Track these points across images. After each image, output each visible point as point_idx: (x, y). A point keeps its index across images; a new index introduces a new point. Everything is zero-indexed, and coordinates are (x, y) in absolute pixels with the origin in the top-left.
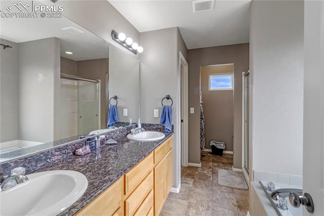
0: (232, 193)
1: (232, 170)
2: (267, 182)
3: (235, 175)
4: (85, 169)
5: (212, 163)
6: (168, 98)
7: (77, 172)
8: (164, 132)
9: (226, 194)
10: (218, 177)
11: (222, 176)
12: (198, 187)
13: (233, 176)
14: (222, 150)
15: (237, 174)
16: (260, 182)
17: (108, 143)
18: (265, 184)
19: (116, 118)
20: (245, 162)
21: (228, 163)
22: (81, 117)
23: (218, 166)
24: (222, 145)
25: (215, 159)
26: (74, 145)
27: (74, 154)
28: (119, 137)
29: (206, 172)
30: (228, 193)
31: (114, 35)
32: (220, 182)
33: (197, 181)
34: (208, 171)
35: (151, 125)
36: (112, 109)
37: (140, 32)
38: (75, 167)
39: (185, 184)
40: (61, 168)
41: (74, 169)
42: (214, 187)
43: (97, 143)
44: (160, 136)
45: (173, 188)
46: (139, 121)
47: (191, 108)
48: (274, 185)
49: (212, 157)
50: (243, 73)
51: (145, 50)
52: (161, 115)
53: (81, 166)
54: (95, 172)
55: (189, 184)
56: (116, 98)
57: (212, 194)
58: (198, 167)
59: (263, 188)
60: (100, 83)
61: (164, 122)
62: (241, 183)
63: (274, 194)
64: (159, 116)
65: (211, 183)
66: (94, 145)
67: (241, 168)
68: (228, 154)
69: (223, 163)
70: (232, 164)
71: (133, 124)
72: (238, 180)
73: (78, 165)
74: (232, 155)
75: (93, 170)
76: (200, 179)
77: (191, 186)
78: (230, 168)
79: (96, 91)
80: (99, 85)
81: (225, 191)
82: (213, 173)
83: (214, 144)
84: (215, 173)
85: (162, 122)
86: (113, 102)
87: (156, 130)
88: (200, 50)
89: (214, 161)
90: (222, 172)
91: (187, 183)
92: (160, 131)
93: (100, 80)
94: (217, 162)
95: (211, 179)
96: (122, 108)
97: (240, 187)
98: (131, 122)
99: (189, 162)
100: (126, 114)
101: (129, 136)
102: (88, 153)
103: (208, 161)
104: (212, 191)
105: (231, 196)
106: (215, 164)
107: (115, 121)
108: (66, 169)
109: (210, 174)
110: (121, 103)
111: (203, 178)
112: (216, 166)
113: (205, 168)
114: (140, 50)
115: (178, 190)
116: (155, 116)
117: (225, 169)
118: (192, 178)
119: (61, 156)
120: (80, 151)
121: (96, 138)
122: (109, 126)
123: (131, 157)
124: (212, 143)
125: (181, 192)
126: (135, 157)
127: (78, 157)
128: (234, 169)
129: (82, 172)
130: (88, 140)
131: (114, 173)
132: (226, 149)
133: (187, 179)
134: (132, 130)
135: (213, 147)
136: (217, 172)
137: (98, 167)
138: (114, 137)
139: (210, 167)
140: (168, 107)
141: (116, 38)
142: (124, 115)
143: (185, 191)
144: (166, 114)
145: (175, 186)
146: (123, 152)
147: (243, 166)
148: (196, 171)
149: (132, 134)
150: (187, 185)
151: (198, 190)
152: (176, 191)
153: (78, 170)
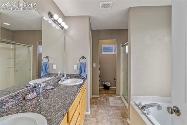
0: (118, 110)
1: (115, 97)
2: (138, 102)
3: (118, 100)
4: (38, 109)
5: (104, 94)
6: (83, 58)
7: (33, 113)
8: (81, 78)
9: (115, 111)
10: (109, 102)
11: (112, 101)
12: (100, 109)
13: (116, 100)
14: (109, 86)
15: (119, 99)
16: (134, 102)
17: (48, 88)
18: (137, 103)
19: (47, 71)
20: (122, 92)
21: (113, 93)
22: (17, 71)
23: (108, 96)
24: (109, 84)
25: (106, 92)
26: (24, 92)
27: (24, 99)
28: (53, 84)
29: (102, 100)
30: (116, 110)
31: (51, 16)
32: (111, 105)
33: (99, 106)
34: (103, 99)
35: (72, 74)
36: (45, 64)
37: (65, 15)
38: (29, 109)
39: (93, 109)
40: (17, 112)
41: (29, 111)
42: (109, 108)
43: (40, 89)
44: (80, 81)
45: (87, 112)
46: (65, 73)
47: (94, 64)
48: (142, 103)
49: (104, 91)
50: (121, 45)
51: (69, 27)
52: (79, 68)
53: (34, 108)
54: (47, 110)
55: (95, 108)
56: (47, 57)
57: (108, 112)
58: (98, 98)
59: (137, 105)
60: (32, 47)
61: (81, 72)
62: (121, 104)
63: (143, 108)
64: (78, 69)
65: (106, 106)
66: (38, 91)
67: (120, 95)
68: (112, 88)
69: (110, 94)
70: (115, 94)
71: (61, 74)
72: (119, 102)
73: (31, 107)
74: (116, 89)
75: (45, 110)
76: (100, 104)
77: (96, 109)
78: (114, 96)
79: (29, 52)
80: (31, 48)
81: (114, 109)
82: (106, 100)
83: (105, 84)
84: (107, 100)
85: (80, 72)
86: (45, 60)
87: (76, 77)
88: (99, 31)
89: (106, 93)
90: (111, 99)
91: (93, 108)
92: (79, 78)
93: (32, 45)
94: (107, 93)
95: (106, 103)
96: (52, 64)
97: (121, 105)
98: (59, 73)
99: (93, 95)
100: (55, 68)
101: (60, 82)
102: (35, 97)
103: (103, 94)
104: (108, 110)
105: (118, 111)
106: (107, 95)
107: (47, 73)
108: (21, 112)
109: (105, 101)
110: (51, 61)
111: (102, 103)
112: (107, 96)
113: (102, 98)
114: (66, 27)
115: (89, 113)
116: (75, 69)
117: (112, 97)
118: (96, 104)
119: (14, 102)
120: (29, 96)
121: (39, 85)
122: (42, 76)
123: (68, 97)
124: (104, 83)
125: (91, 113)
126: (72, 96)
127: (28, 101)
128: (117, 96)
129: (37, 112)
130: (33, 88)
131: (63, 110)
132: (111, 86)
133: (93, 105)
134: (62, 79)
135: (105, 86)
136: (108, 99)
137: (48, 107)
138: (50, 84)
139: (104, 97)
140: (84, 63)
141: (52, 17)
142: (53, 69)
143: (93, 113)
144: (82, 67)
145: (87, 111)
146: (61, 94)
147: (121, 94)
148: (97, 100)
149: (62, 81)
150: (94, 109)
151: (101, 111)
152: (88, 113)
153: (33, 111)
